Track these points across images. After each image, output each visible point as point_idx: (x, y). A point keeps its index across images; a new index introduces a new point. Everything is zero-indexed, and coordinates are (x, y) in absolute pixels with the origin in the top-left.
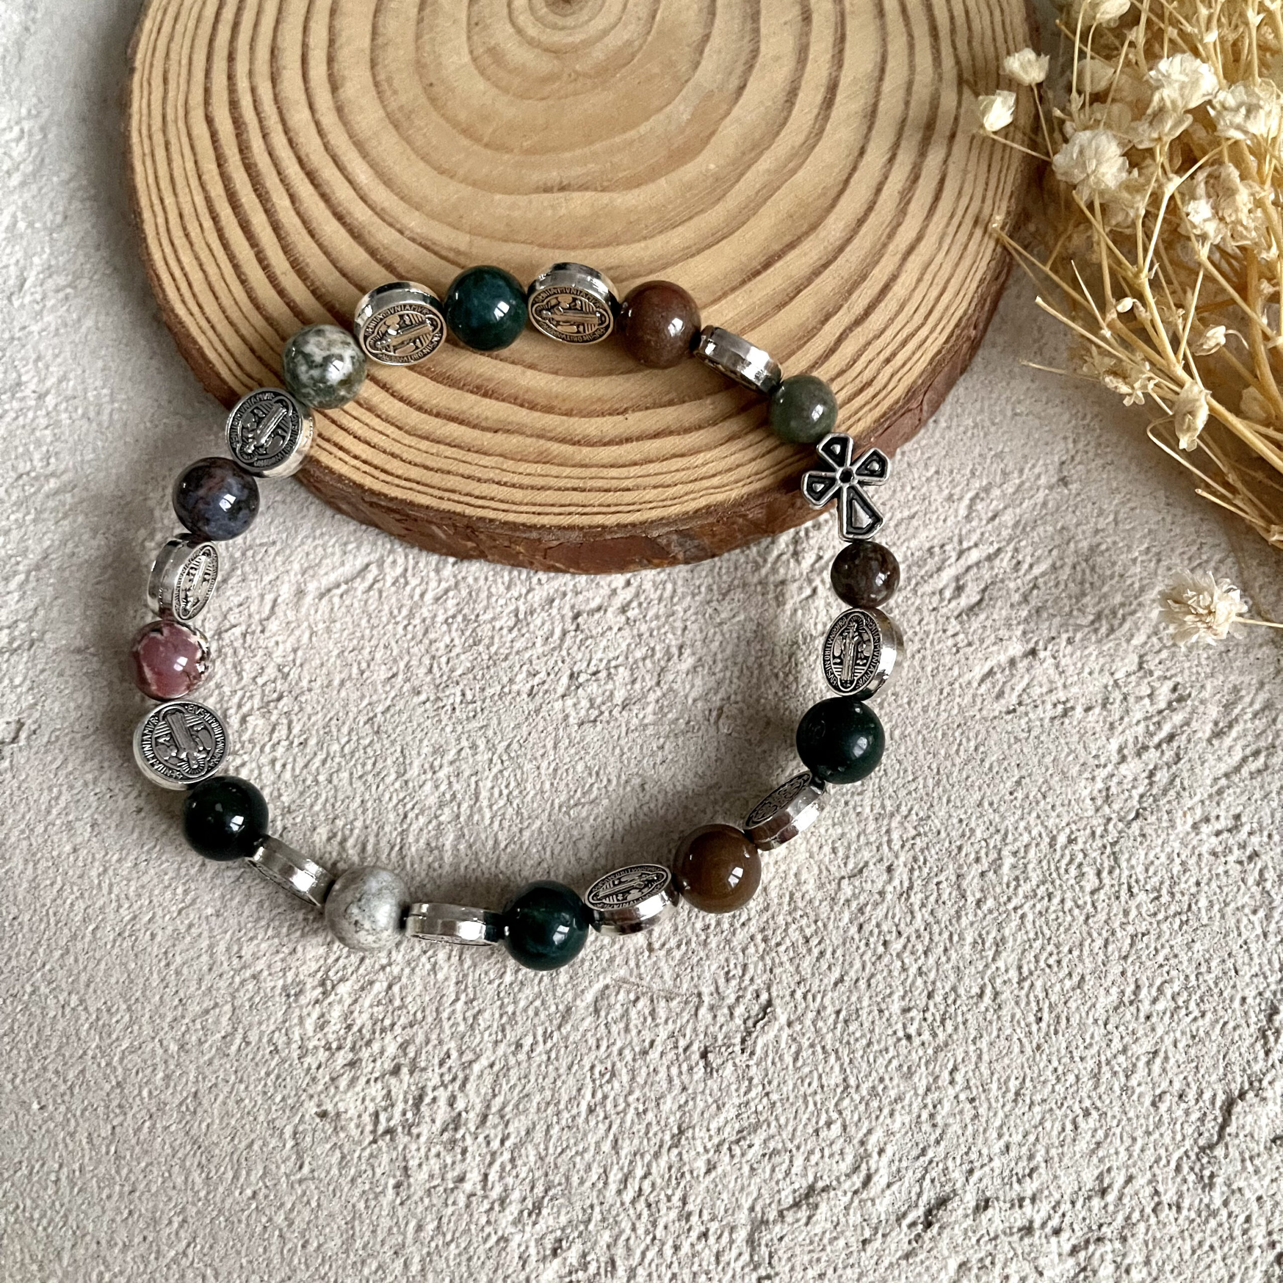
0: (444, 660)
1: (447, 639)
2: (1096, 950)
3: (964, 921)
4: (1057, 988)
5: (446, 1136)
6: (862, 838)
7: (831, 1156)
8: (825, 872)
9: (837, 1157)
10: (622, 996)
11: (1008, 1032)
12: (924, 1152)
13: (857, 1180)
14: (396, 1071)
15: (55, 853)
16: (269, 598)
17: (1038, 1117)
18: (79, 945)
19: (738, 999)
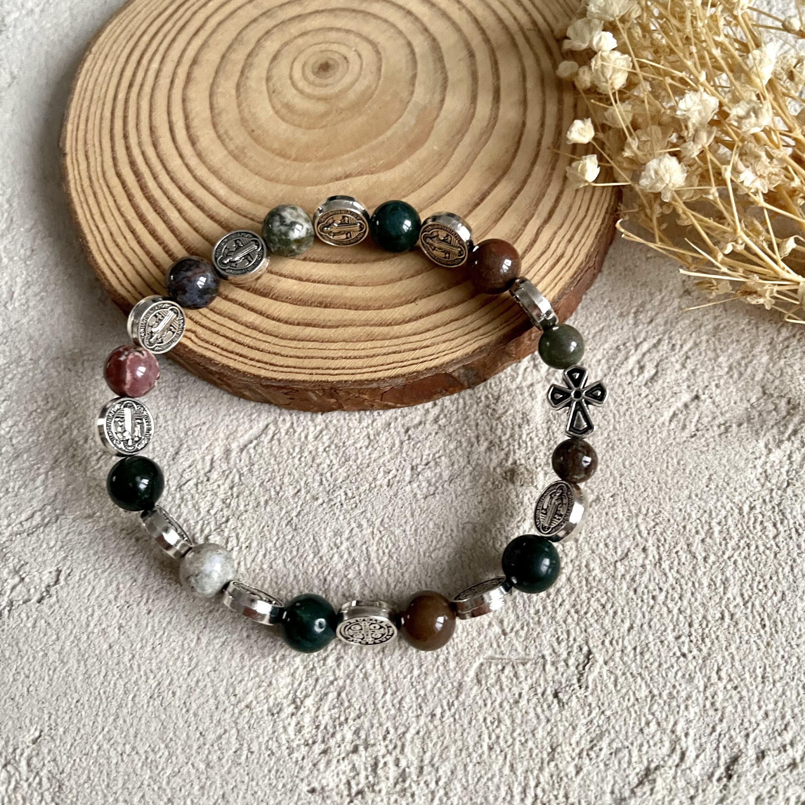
0: (328, 474)
1: (328, 461)
2: (787, 574)
3: (700, 573)
4: (769, 603)
5: (398, 787)
6: (622, 533)
7: (655, 745)
8: (604, 561)
9: (659, 745)
10: (493, 668)
11: (746, 638)
12: (714, 729)
13: (676, 757)
14: (355, 750)
15: (97, 652)
16: (208, 458)
17: (781, 690)
18: (125, 711)
19: (569, 654)
